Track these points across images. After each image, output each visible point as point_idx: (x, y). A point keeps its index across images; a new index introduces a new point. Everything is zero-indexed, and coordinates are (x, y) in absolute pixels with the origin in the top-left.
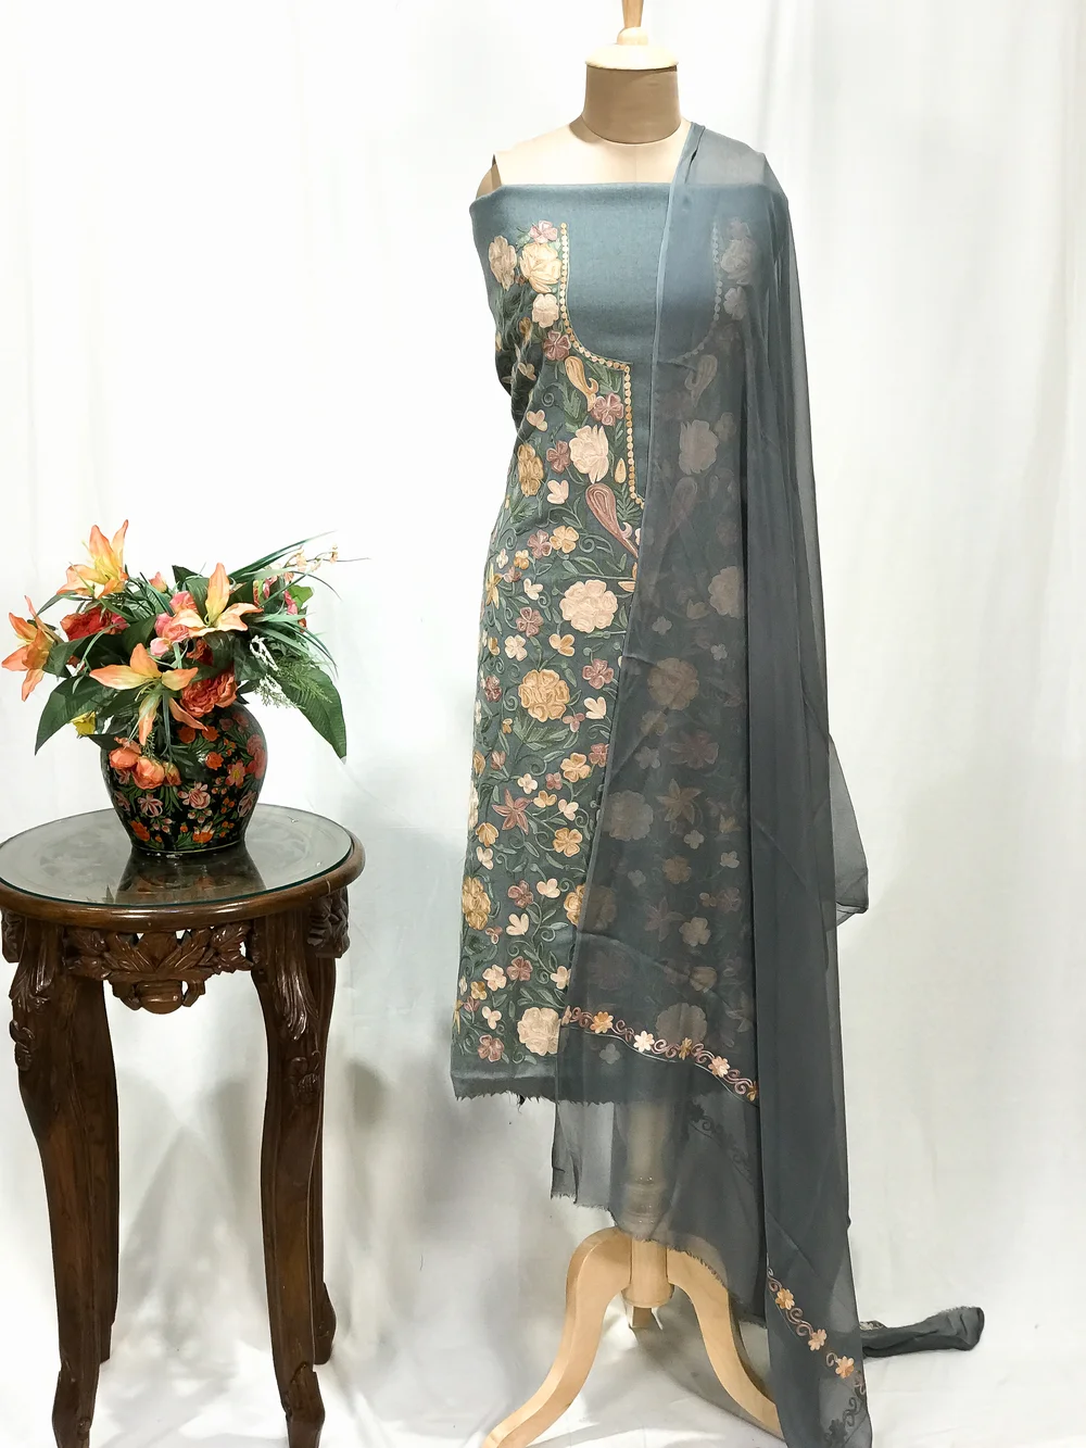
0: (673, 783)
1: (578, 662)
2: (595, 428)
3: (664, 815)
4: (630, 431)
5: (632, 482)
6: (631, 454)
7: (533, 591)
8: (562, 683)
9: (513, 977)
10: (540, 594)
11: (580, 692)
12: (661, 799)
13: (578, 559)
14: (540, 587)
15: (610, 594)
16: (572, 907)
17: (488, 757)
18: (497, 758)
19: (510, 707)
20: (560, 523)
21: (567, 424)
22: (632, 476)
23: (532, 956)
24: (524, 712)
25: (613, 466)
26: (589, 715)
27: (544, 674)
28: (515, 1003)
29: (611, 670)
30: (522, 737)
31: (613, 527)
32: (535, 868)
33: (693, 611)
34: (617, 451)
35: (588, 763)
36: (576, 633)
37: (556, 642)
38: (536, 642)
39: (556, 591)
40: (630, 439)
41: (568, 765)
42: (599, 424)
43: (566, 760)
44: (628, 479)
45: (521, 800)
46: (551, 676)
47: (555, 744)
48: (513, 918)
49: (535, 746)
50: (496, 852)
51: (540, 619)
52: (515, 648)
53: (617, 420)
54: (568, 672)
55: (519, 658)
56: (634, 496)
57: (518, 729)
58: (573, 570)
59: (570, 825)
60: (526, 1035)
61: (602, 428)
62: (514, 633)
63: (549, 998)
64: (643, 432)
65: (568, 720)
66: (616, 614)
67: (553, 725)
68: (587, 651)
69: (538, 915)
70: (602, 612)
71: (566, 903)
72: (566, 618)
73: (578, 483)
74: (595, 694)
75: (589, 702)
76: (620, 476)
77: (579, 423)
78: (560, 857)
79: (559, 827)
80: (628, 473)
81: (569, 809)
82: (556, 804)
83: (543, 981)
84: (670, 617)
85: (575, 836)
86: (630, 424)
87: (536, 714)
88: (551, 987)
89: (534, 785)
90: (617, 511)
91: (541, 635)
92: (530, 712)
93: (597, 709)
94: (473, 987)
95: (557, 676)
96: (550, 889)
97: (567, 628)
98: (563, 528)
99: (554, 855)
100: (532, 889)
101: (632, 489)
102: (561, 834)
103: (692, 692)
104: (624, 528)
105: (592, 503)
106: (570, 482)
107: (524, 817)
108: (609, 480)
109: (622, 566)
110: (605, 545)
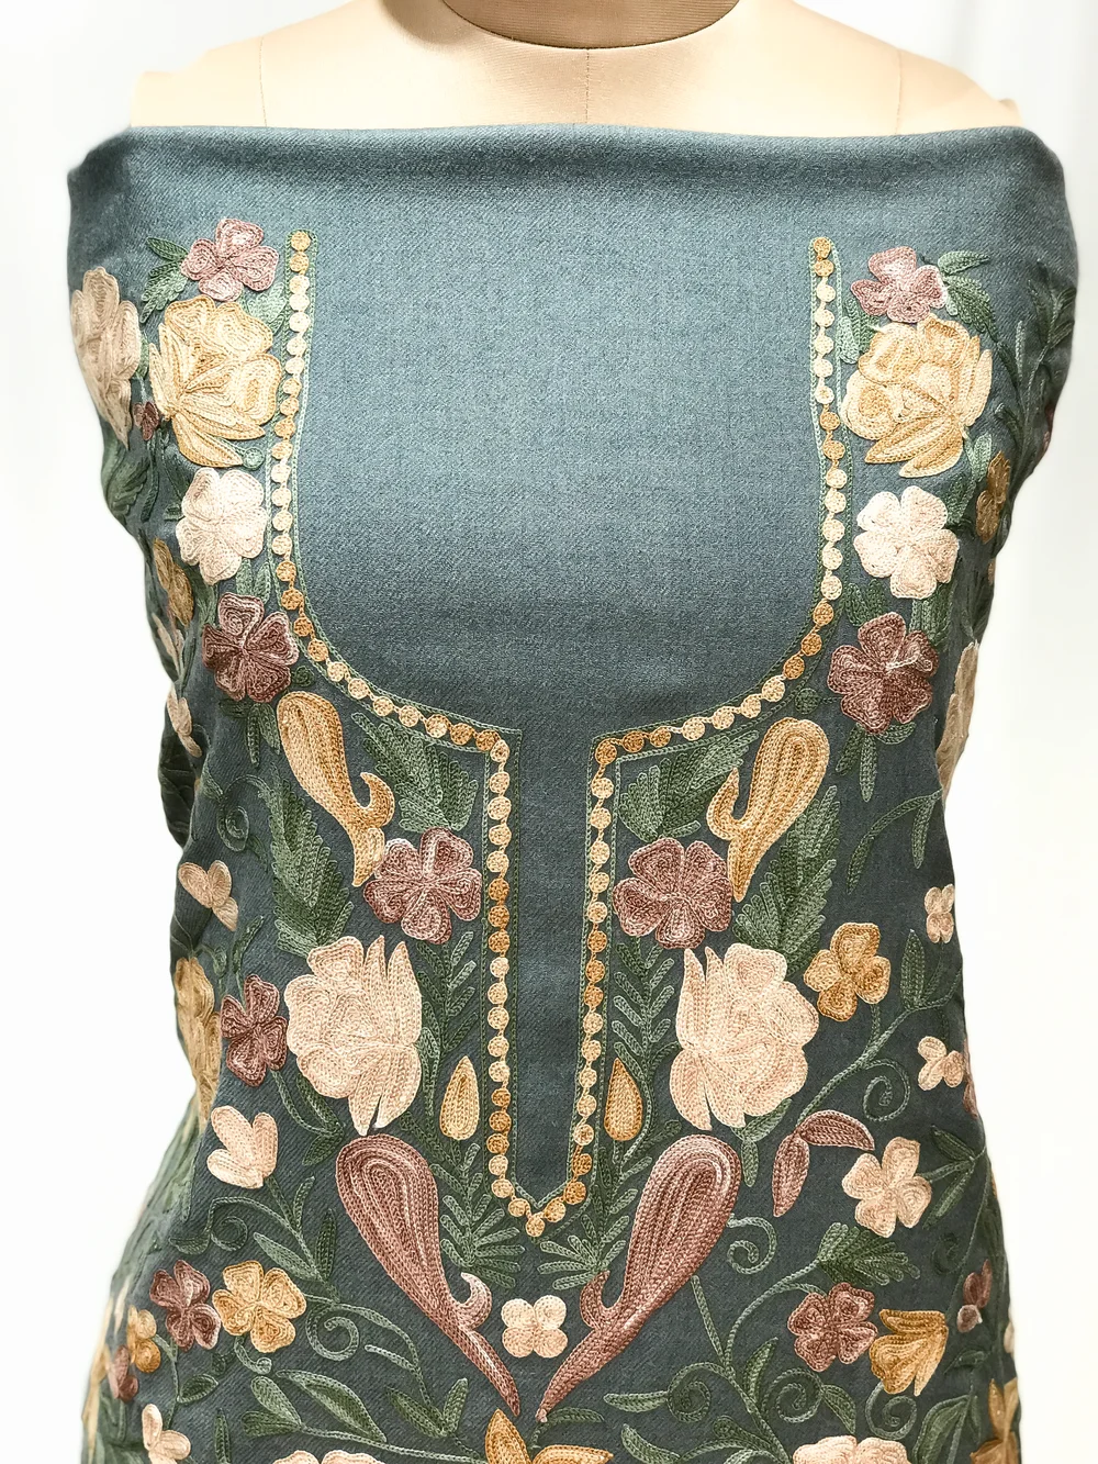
2: (378, 947)
4: (500, 966)
5: (499, 1142)
6: (499, 1046)
13: (302, 1378)
20: (243, 1251)
21: (282, 926)
22: (501, 1120)
25: (436, 1079)
31: (422, 1283)
34: (453, 1029)
40: (498, 993)
42: (392, 932)
44: (484, 1130)
53: (455, 926)
56: (503, 1188)
58: (285, 1411)
61: (400, 953)
73: (311, 1126)
76: (459, 1119)
77: (323, 924)
80: (487, 1109)
86: (501, 940)
90: (444, 1233)
98: (255, 1269)
101: (499, 1165)
104: (463, 1292)
105: (357, 1197)
106: (282, 1120)
108: (418, 1125)
109: (451, 1417)
110: (395, 1343)
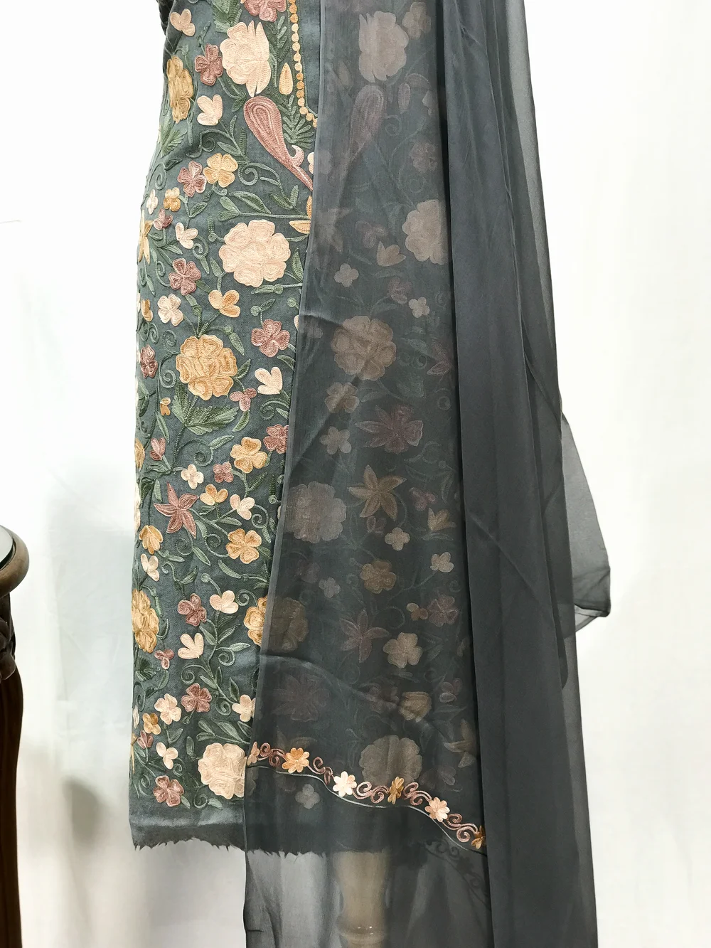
0: (369, 472)
1: (245, 324)
2: (251, 25)
3: (360, 509)
4: (295, 28)
5: (300, 94)
6: (297, 57)
7: (186, 237)
8: (228, 352)
9: (189, 708)
10: (195, 240)
11: (249, 361)
12: (353, 490)
13: (239, 194)
14: (194, 232)
15: (280, 237)
16: (255, 624)
17: (147, 445)
18: (157, 447)
19: (169, 383)
20: (215, 150)
21: (218, 23)
22: (300, 85)
23: (209, 682)
24: (183, 388)
25: (277, 72)
26: (261, 390)
27: (204, 341)
28: (194, 738)
29: (285, 333)
30: (182, 419)
31: (280, 151)
32: (206, 578)
33: (385, 256)
34: (281, 54)
35: (263, 449)
36: (241, 288)
37: (217, 299)
38: (193, 302)
39: (213, 236)
40: (295, 38)
41: (238, 452)
42: (256, 18)
43: (236, 447)
44: (295, 90)
45: (186, 497)
46: (212, 343)
47: (223, 426)
48: (185, 638)
49: (198, 431)
50: (162, 559)
51: (196, 272)
52: (169, 310)
53: (278, 14)
54: (233, 337)
55: (175, 322)
56: (304, 111)
57: (178, 411)
58: (233, 208)
59: (246, 526)
60: (208, 776)
61: (260, 26)
62: (168, 290)
63: (232, 732)
64: (311, 28)
65: (236, 397)
66: (289, 263)
67: (217, 403)
68: (255, 310)
69: (213, 634)
70: (271, 261)
71: (247, 618)
72: (228, 270)
73: (234, 96)
74: (269, 363)
75: (260, 373)
76: (286, 87)
77: (230, 19)
78: (236, 564)
79: (232, 528)
80: (295, 81)
81: (244, 507)
82: (227, 501)
83: (223, 712)
84: (355, 264)
85: (252, 540)
86: (295, 18)
87: (197, 391)
88: (234, 719)
89: (200, 478)
90: (284, 131)
91: (199, 292)
92: (191, 389)
93: (271, 382)
94: (145, 720)
95: (220, 342)
96: (226, 603)
97: (229, 281)
98: (218, 156)
99: (228, 561)
100: (205, 604)
101: (301, 102)
102: (236, 537)
103: (388, 358)
104: (293, 153)
105: (253, 121)
106: (224, 96)
107: (190, 516)
108: (271, 91)
109: (293, 201)
110: (271, 175)
